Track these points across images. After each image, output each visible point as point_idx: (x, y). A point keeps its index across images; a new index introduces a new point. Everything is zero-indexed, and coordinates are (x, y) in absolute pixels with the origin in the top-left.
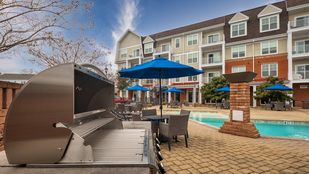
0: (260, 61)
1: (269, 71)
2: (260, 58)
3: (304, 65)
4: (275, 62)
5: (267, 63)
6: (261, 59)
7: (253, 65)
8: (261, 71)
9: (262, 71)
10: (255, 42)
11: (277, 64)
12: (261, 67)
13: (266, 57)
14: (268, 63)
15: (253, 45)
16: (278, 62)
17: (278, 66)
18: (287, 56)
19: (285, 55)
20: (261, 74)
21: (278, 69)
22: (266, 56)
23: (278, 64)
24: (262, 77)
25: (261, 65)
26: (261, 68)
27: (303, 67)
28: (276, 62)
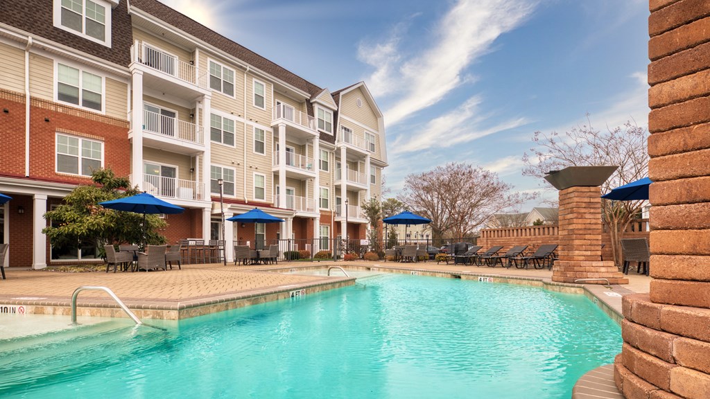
0: (52, 119)
1: (80, 157)
2: (53, 108)
3: (160, 164)
4: (97, 137)
5: (75, 133)
6: (56, 113)
7: (24, 124)
8: (54, 153)
9: (56, 153)
10: (34, 46)
11: (103, 145)
12: (54, 138)
13: (70, 113)
14: (79, 133)
15: (27, 54)
16: (106, 138)
17: (105, 152)
18: (129, 130)
19: (124, 127)
20: (54, 160)
21: (105, 158)
22: (72, 109)
23: (105, 145)
24: (56, 171)
25: (54, 131)
26: (54, 142)
27: (157, 168)
28: (100, 138)
